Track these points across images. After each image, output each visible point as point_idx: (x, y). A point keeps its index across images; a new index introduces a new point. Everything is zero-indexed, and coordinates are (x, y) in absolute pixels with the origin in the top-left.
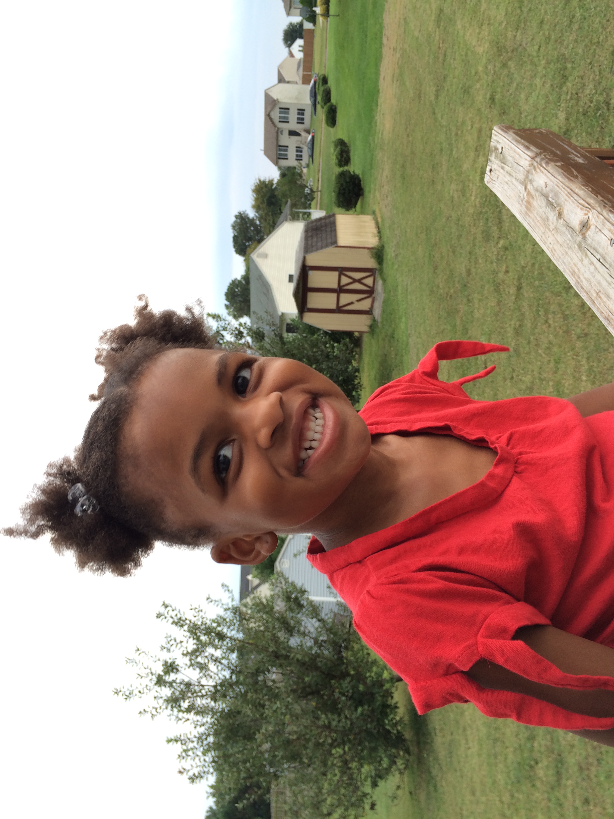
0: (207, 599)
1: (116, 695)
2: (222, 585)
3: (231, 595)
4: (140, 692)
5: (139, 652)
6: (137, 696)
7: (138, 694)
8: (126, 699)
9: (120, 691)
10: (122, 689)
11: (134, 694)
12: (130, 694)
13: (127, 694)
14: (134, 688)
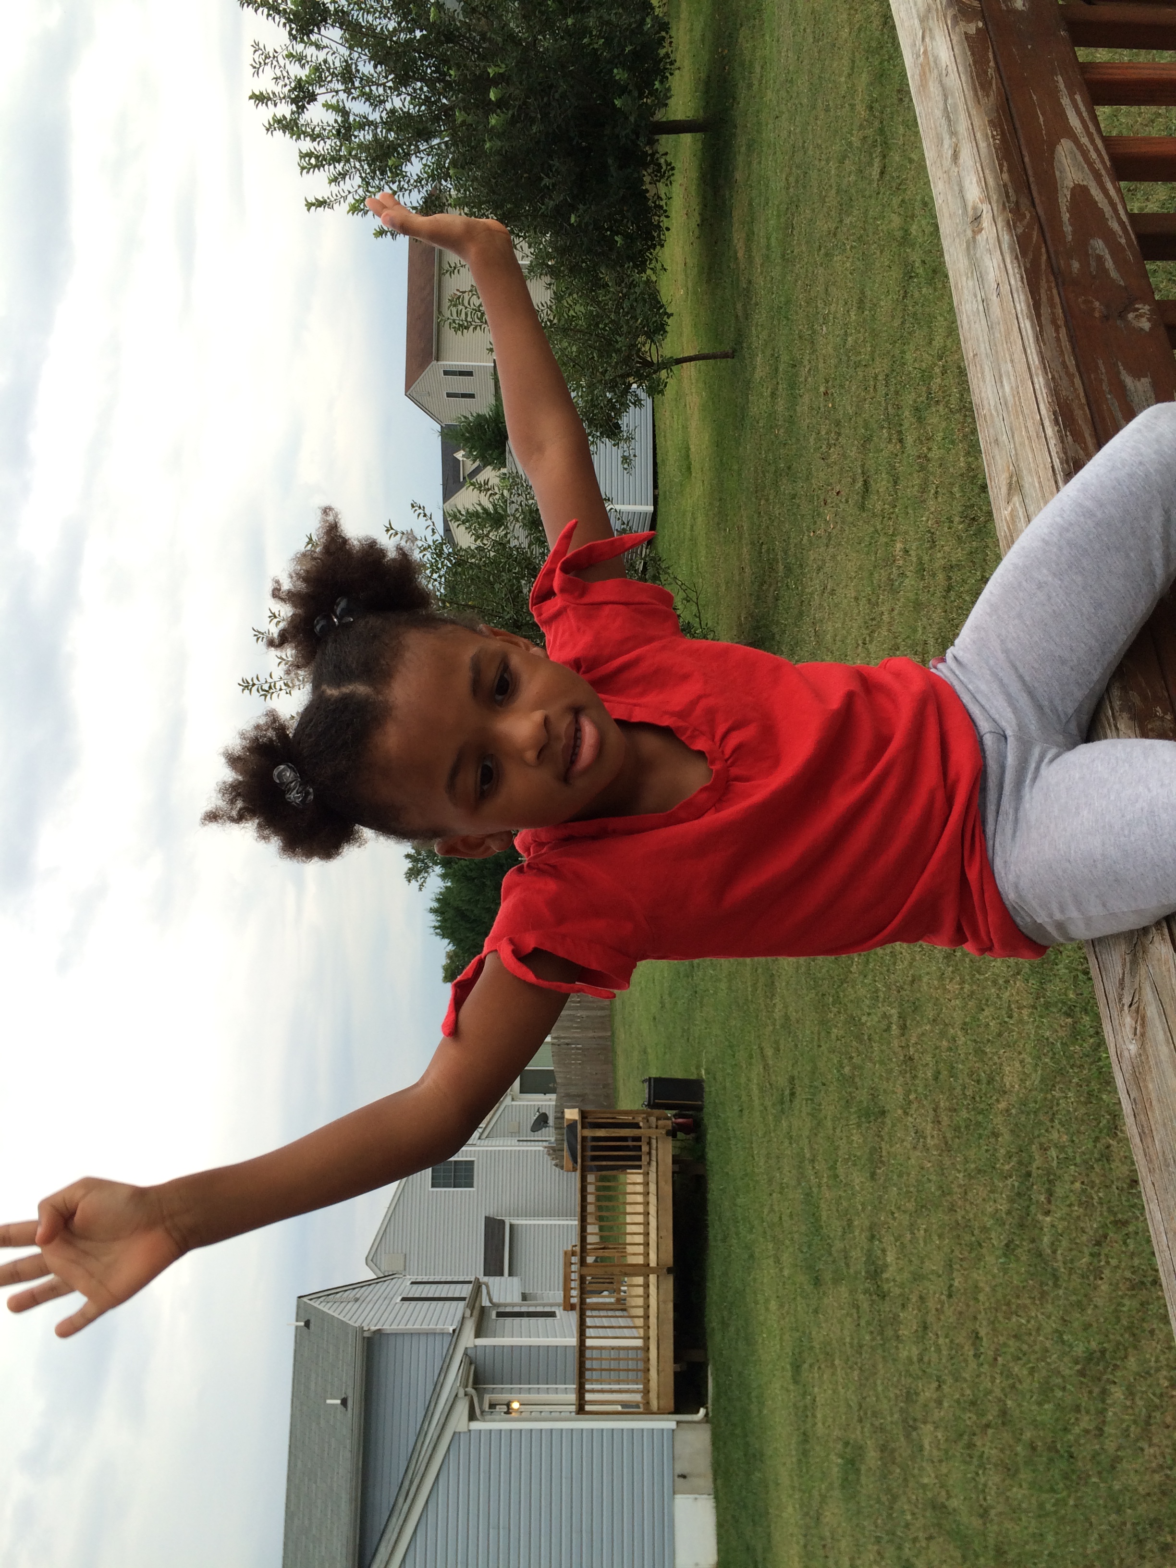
0: (387, 531)
1: (247, 692)
2: (413, 506)
3: (429, 522)
4: (286, 684)
5: (275, 620)
6: (283, 692)
7: (284, 687)
8: (266, 696)
9: (254, 685)
10: (256, 681)
11: (278, 687)
12: (270, 688)
13: (266, 687)
14: (276, 677)
